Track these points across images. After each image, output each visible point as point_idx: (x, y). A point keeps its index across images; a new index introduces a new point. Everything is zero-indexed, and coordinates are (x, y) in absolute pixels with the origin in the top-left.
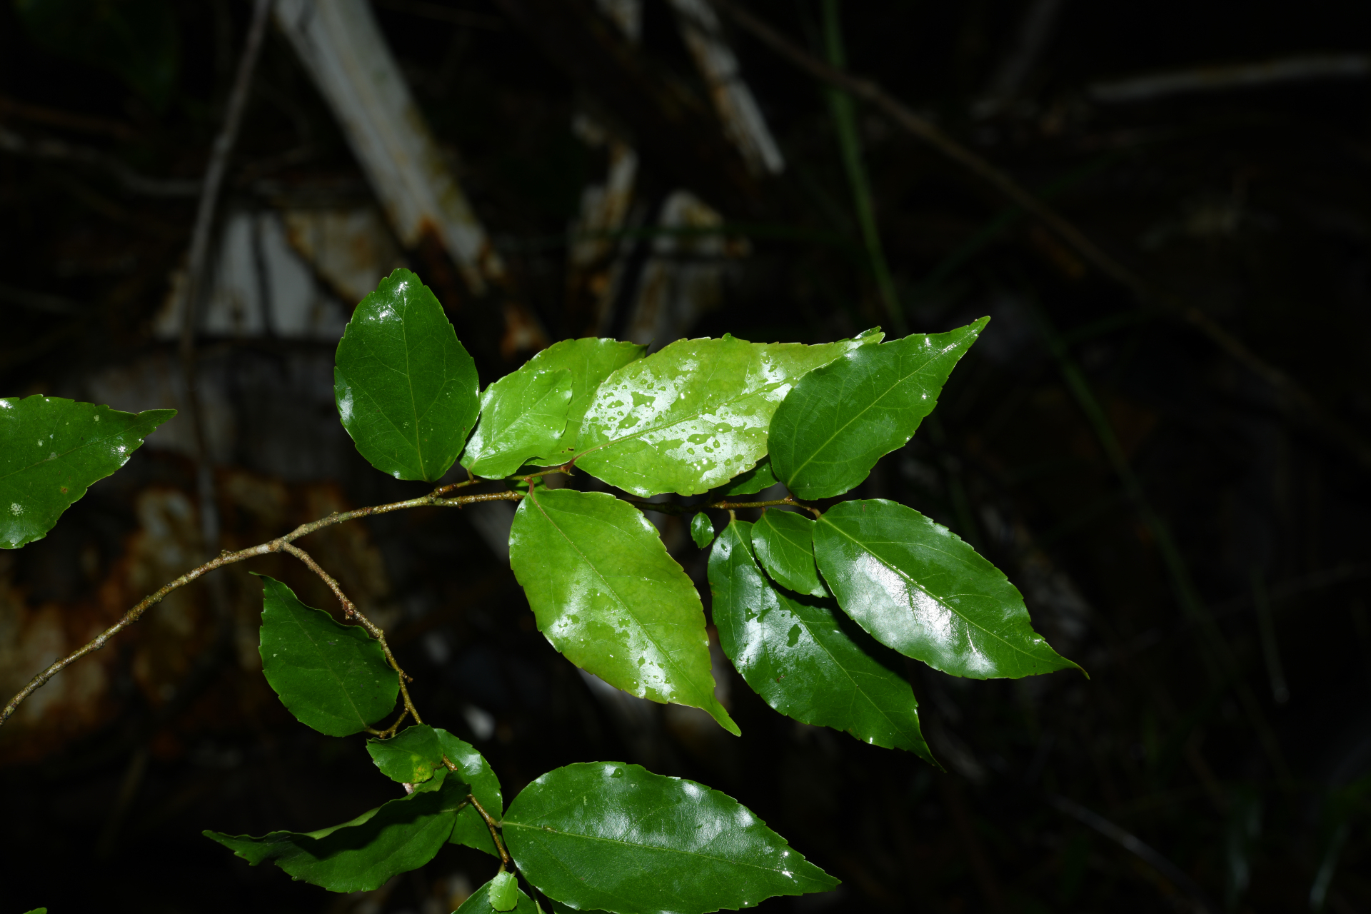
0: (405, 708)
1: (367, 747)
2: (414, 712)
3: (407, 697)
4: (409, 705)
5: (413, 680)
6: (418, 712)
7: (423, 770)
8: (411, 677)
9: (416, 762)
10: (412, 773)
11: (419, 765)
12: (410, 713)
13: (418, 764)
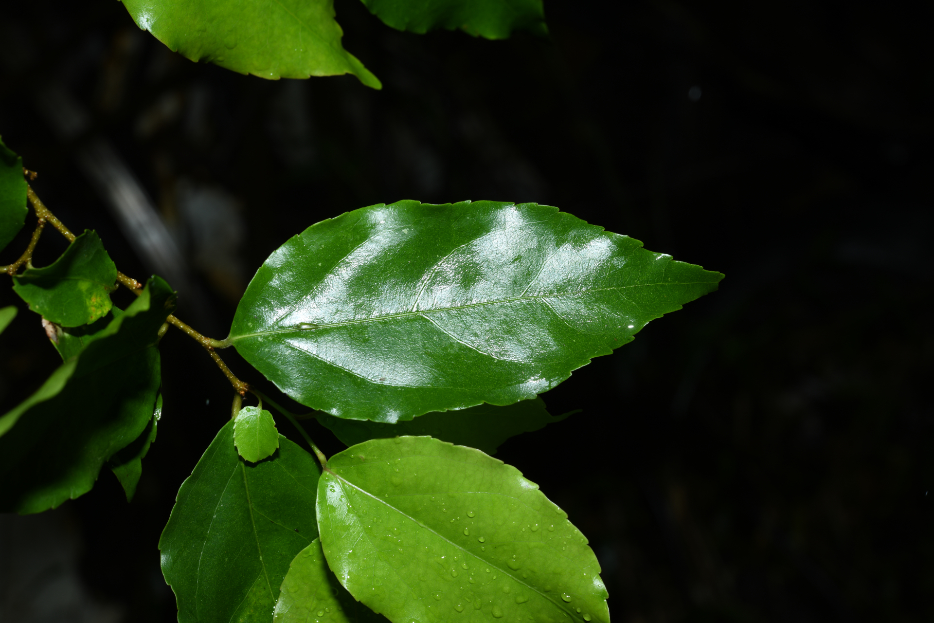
0: (38, 218)
1: (14, 288)
2: (54, 221)
3: (37, 202)
4: (43, 213)
5: (38, 174)
6: (60, 219)
7: (98, 300)
8: (34, 171)
9: (87, 291)
10: (86, 308)
11: (91, 294)
12: (48, 224)
13: (90, 292)
